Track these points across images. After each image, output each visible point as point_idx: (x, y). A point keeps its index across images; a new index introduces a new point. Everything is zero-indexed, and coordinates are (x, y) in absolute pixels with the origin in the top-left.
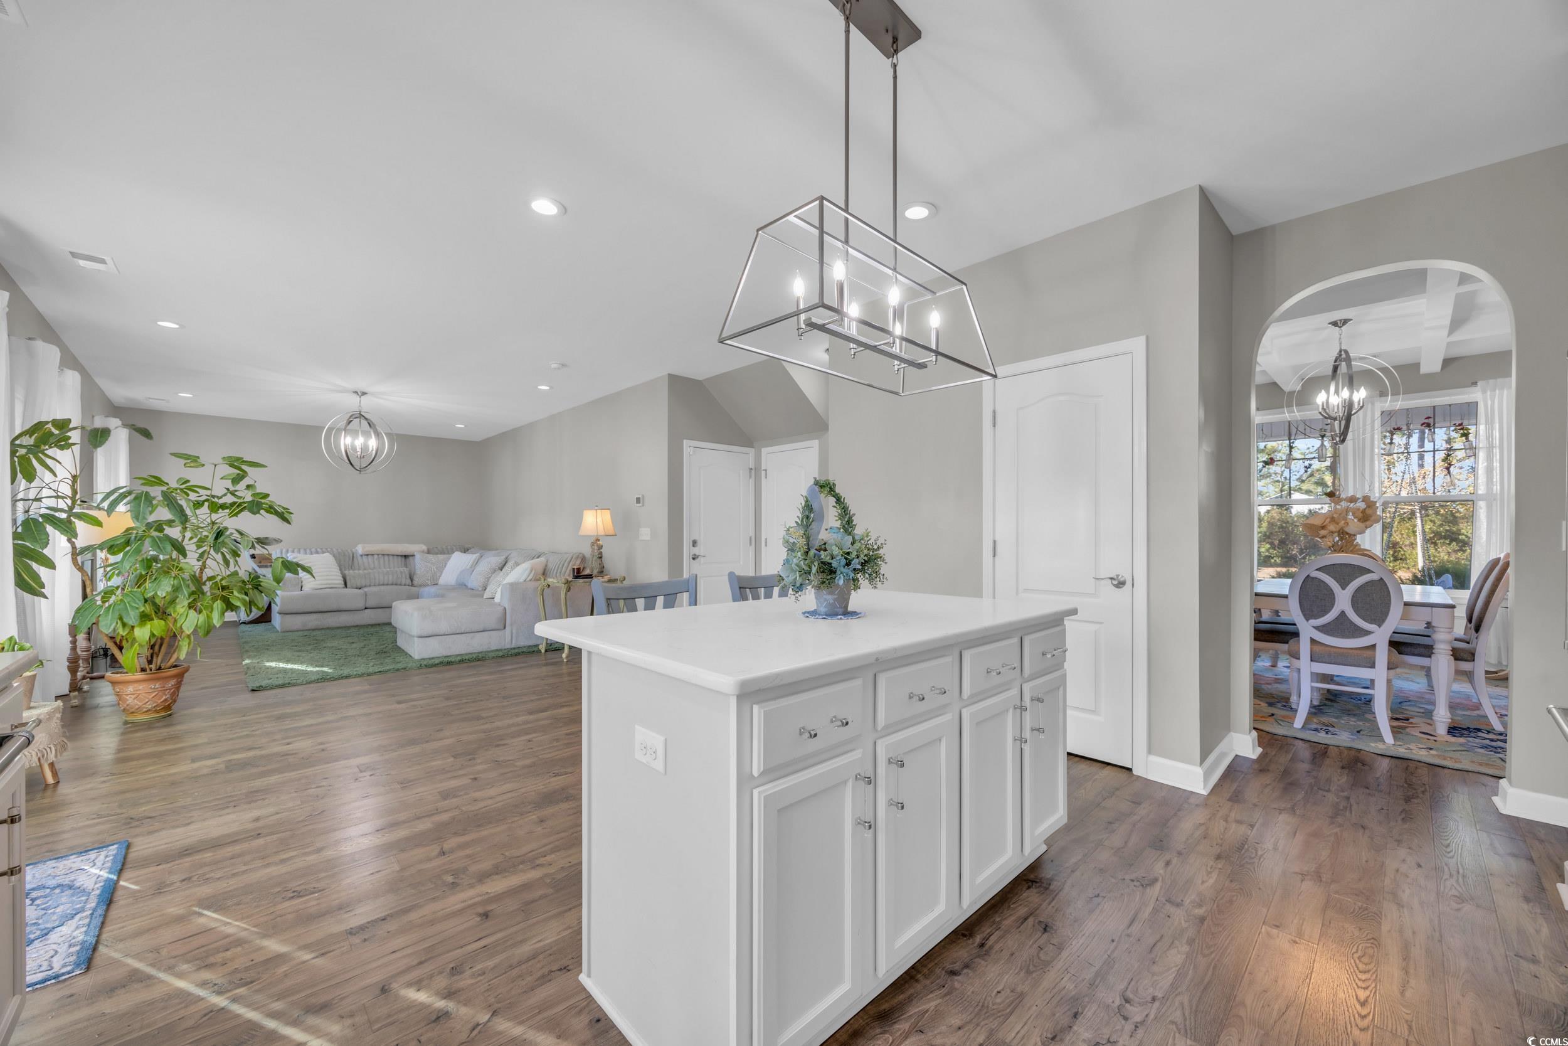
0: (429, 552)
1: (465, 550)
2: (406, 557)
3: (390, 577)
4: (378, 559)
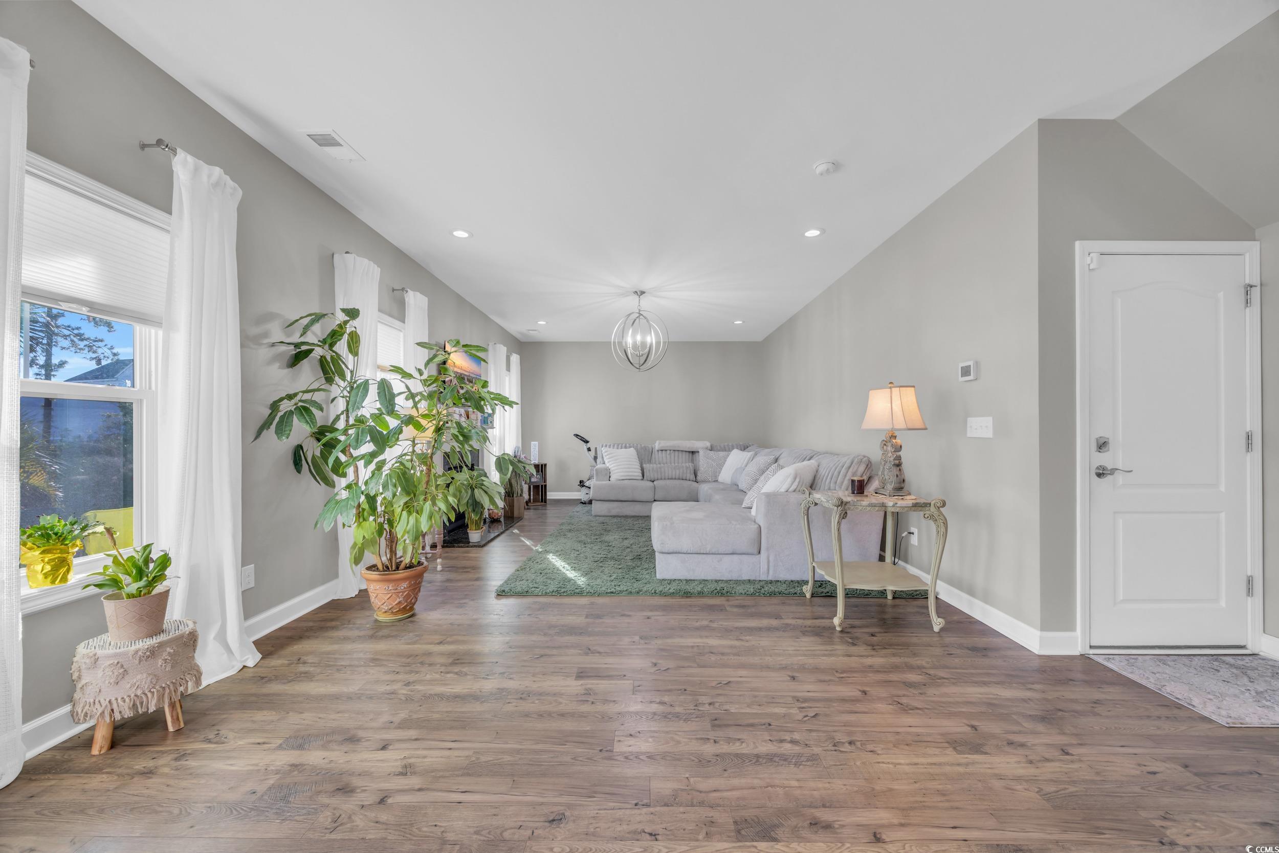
0: (711, 449)
1: (744, 448)
2: (693, 453)
3: (678, 472)
4: (670, 454)
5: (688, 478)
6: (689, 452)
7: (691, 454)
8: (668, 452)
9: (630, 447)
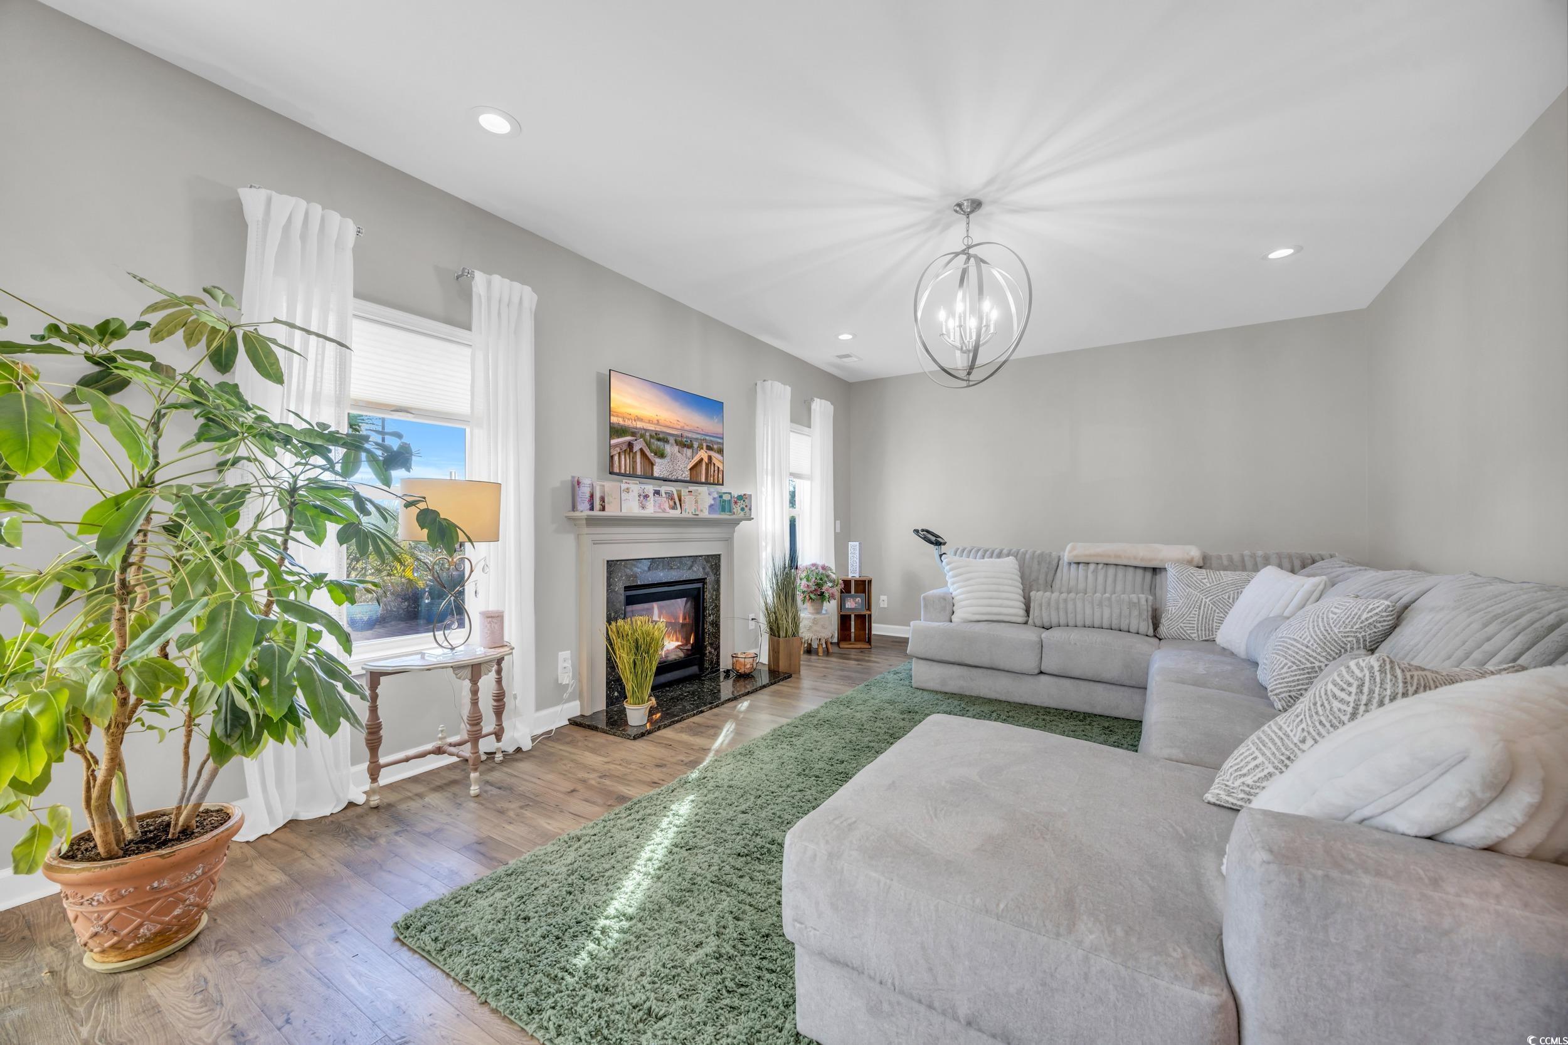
0: (1204, 564)
1: (1299, 564)
2: (1155, 571)
3: (1107, 612)
4: (1095, 571)
5: (1133, 629)
6: (1145, 569)
7: (1149, 575)
8: (1092, 567)
9: (1008, 555)
